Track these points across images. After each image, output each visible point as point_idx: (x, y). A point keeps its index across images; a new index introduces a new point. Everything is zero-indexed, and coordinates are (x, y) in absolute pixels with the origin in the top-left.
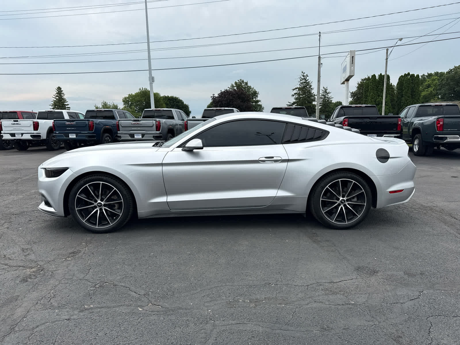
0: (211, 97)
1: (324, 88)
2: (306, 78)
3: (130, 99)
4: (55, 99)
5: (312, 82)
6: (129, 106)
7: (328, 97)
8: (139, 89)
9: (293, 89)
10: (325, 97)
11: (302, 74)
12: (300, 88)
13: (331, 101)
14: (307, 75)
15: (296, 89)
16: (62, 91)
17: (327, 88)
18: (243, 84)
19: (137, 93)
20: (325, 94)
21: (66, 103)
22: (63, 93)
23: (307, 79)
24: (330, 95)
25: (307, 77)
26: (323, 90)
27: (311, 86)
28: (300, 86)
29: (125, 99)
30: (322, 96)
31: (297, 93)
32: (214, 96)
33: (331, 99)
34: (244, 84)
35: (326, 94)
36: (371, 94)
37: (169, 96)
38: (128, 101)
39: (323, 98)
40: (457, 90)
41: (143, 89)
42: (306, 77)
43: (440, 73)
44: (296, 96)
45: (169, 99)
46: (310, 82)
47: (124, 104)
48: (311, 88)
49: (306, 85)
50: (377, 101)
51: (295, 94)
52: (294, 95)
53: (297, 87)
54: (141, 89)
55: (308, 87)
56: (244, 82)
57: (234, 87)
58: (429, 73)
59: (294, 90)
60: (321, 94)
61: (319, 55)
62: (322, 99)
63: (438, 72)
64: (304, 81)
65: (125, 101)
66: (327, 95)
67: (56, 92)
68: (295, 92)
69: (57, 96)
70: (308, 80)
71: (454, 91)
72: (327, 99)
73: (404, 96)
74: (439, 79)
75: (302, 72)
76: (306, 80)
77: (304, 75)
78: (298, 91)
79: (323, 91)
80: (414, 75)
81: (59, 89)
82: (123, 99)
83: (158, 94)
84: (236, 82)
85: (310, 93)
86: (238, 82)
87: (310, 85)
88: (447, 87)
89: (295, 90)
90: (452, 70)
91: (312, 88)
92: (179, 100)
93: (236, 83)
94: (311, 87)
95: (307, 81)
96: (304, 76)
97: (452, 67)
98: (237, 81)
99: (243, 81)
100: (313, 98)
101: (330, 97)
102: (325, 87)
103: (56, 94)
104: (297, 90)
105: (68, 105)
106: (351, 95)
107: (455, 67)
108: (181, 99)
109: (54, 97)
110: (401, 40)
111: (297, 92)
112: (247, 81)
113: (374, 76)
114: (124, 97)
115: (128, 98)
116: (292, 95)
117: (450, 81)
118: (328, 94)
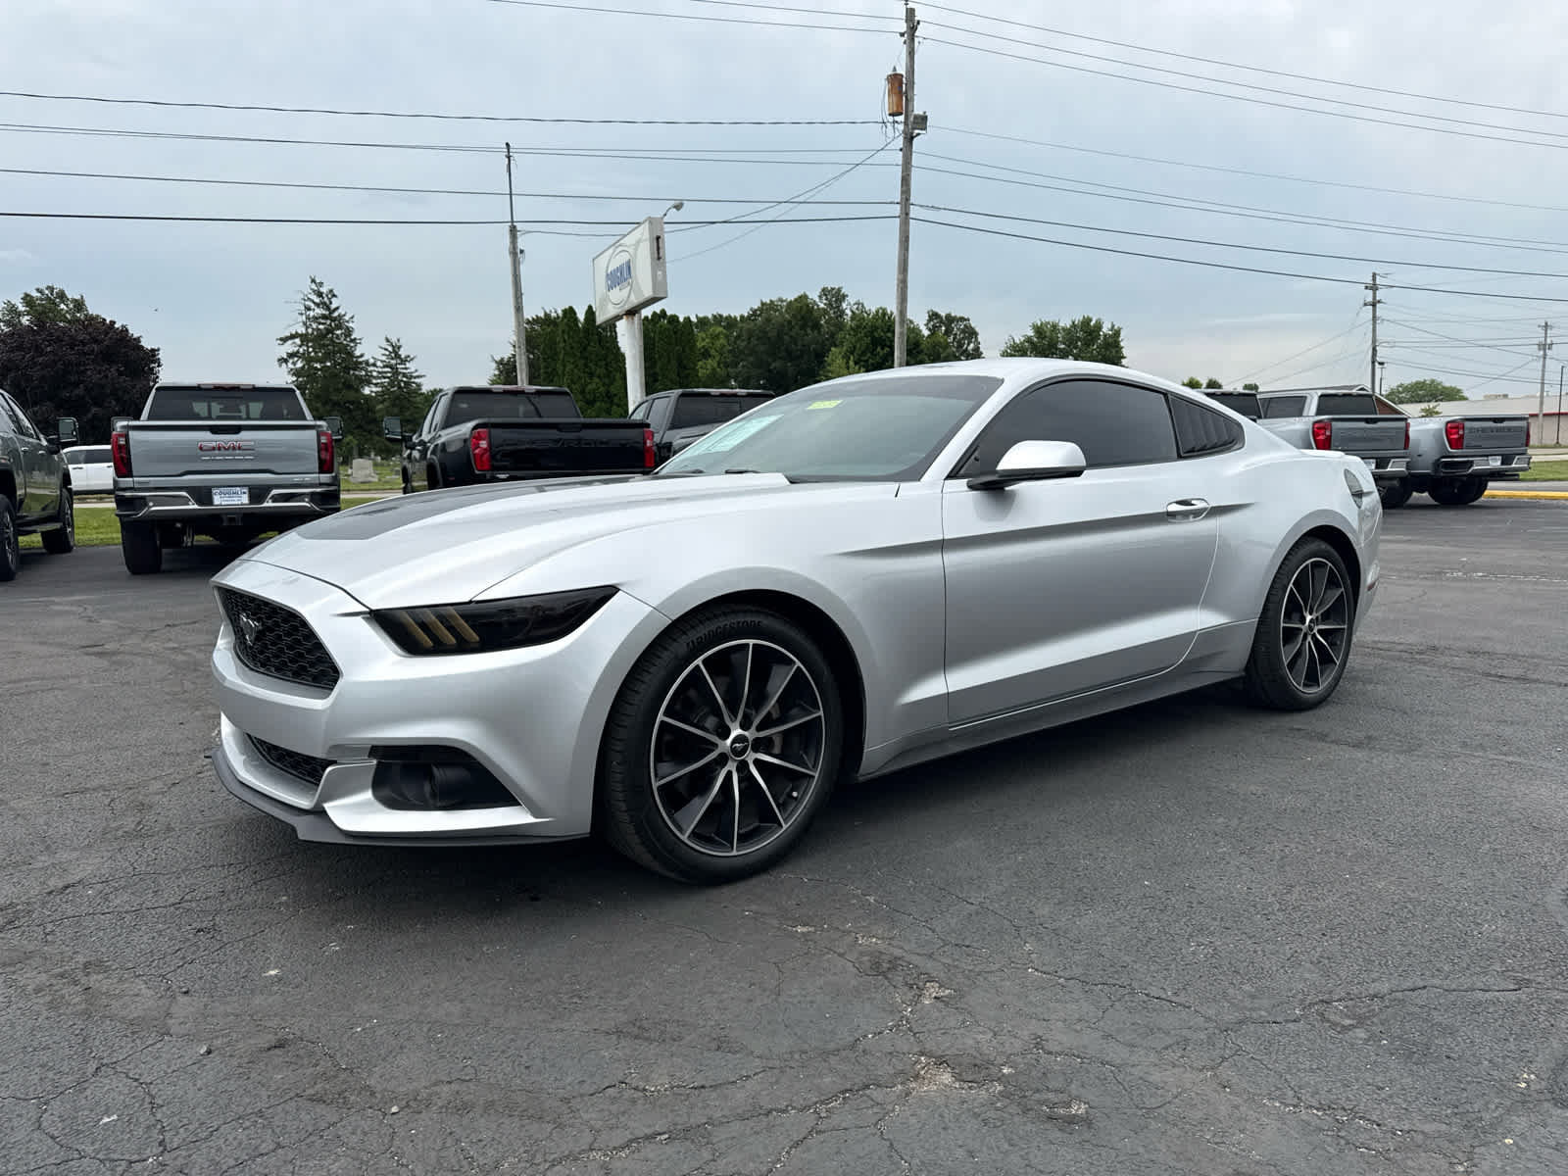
1: (388, 340)
2: (331, 303)
5: (352, 318)
7: (404, 371)
9: (281, 339)
10: (395, 371)
11: (314, 286)
12: (307, 334)
13: (419, 386)
14: (331, 291)
15: (292, 337)
17: (398, 340)
18: (62, 306)
20: (393, 362)
23: (333, 306)
24: (411, 367)
25: (334, 300)
26: (386, 349)
27: (349, 332)
28: (307, 328)
30: (384, 367)
31: (298, 352)
33: (417, 380)
34: (67, 305)
35: (399, 361)
36: (567, 369)
39: (389, 375)
40: (775, 368)
42: (329, 299)
43: (726, 318)
44: (294, 363)
46: (347, 318)
48: (352, 337)
49: (330, 325)
50: (587, 390)
51: (291, 355)
52: (286, 361)
53: (297, 333)
55: (339, 332)
56: (70, 297)
57: (20, 314)
58: (701, 315)
59: (284, 340)
60: (382, 361)
61: (512, 222)
62: (387, 380)
63: (721, 316)
64: (319, 311)
66: (403, 366)
68: (290, 347)
70: (337, 308)
71: (770, 371)
72: (405, 379)
73: (660, 378)
74: (727, 337)
75: (313, 281)
76: (328, 308)
77: (322, 290)
78: (300, 346)
79: (387, 353)
80: (678, 318)
84: (27, 295)
85: (350, 354)
86: (39, 295)
87: (348, 328)
88: (751, 359)
89: (290, 342)
90: (756, 310)
91: (355, 339)
93: (28, 300)
94: (350, 335)
95: (336, 314)
96: (320, 295)
97: (756, 305)
98: (35, 294)
99: (62, 296)
100: (364, 373)
101: (414, 375)
102: (394, 340)
104: (298, 341)
106: (499, 369)
107: (763, 304)
110: (678, 207)
111: (296, 349)
112: (82, 297)
113: (570, 312)
116: (279, 360)
117: (756, 342)
118: (404, 361)
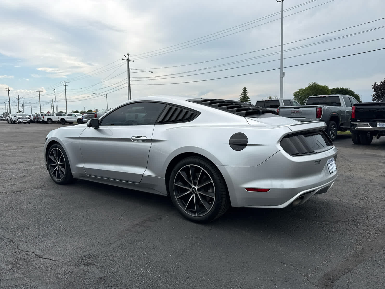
0: (373, 85)
3: (300, 93)
4: (241, 97)
6: (299, 99)
8: (309, 84)
16: (247, 90)
19: (307, 87)
21: (249, 100)
22: (247, 92)
29: (296, 94)
32: (376, 85)
37: (338, 88)
38: (298, 95)
41: (313, 84)
45: (338, 91)
47: (295, 98)
54: (311, 83)
65: (296, 95)
67: (242, 92)
69: (243, 95)
81: (245, 88)
82: (294, 94)
83: (326, 86)
92: (350, 91)
103: (243, 93)
105: (250, 101)
108: (351, 90)
109: (241, 95)
114: (295, 92)
115: (299, 92)
